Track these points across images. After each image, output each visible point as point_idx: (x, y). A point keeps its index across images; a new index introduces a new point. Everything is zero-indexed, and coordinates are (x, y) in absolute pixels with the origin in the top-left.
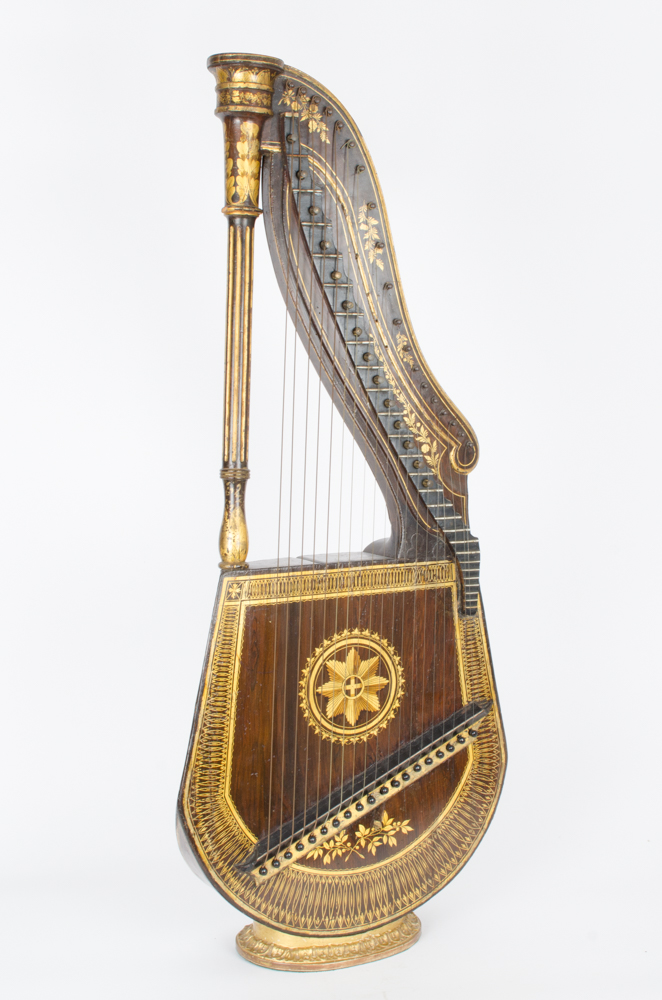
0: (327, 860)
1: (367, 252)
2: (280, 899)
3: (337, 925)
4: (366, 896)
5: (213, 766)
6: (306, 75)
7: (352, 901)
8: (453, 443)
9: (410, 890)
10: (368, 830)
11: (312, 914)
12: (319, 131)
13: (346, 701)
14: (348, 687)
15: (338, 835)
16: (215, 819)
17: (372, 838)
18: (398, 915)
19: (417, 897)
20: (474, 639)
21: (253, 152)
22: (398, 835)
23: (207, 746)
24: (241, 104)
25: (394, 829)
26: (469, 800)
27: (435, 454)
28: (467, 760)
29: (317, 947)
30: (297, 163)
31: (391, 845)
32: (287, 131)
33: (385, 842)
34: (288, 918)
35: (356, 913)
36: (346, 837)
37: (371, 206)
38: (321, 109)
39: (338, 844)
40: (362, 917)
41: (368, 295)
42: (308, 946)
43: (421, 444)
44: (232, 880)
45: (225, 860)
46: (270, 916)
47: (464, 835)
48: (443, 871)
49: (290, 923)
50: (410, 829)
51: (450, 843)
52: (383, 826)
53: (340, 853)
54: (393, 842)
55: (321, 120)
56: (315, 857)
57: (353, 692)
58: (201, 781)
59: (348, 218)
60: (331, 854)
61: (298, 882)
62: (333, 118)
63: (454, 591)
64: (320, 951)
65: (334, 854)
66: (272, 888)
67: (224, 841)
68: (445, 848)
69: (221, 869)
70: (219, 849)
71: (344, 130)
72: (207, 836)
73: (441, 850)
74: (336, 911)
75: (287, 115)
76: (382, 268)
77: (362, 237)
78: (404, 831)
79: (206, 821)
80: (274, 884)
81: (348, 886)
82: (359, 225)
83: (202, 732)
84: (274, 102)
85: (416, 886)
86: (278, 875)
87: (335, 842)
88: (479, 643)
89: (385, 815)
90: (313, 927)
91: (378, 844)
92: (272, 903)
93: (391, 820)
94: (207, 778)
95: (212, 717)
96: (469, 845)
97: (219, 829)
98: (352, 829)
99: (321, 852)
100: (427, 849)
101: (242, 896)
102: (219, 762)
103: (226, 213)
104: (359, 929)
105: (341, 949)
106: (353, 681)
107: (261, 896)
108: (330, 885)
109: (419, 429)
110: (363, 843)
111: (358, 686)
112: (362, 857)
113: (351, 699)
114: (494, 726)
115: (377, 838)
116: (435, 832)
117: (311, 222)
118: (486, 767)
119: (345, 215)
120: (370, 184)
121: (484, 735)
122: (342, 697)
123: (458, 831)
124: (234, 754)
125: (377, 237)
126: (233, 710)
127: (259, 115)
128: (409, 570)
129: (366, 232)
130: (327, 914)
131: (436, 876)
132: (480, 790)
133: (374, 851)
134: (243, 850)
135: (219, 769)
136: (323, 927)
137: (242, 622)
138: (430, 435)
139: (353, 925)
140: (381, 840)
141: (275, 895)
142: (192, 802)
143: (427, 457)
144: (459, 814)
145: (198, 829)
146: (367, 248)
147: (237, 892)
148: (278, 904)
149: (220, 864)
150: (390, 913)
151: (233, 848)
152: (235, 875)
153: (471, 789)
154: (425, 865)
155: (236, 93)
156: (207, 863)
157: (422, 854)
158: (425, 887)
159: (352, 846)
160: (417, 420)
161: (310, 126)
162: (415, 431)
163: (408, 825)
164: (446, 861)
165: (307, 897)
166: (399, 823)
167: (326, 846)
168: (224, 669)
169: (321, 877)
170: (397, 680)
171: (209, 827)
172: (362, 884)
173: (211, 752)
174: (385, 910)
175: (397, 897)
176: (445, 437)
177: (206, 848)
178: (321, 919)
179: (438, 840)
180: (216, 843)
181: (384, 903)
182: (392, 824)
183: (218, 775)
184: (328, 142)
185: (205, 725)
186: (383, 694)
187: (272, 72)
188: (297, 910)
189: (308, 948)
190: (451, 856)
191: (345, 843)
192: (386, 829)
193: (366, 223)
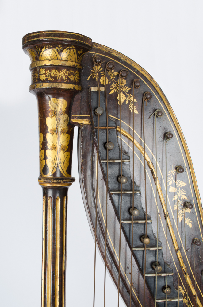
1: (176, 212)
6: (114, 51)
12: (127, 102)
21: (62, 125)
24: (47, 81)
30: (104, 134)
32: (94, 104)
37: (179, 169)
38: (130, 82)
41: (177, 251)
55: (130, 92)
59: (158, 182)
62: (141, 90)
71: (152, 100)
75: (93, 89)
76: (190, 225)
77: (171, 198)
82: (168, 187)
84: (83, 78)
103: (40, 184)
117: (119, 190)
119: (155, 179)
120: (178, 149)
125: (185, 198)
127: (66, 90)
129: (175, 194)
146: (176, 208)
155: (43, 71)
161: (118, 98)
184: (136, 112)
187: (78, 49)
193: (176, 186)
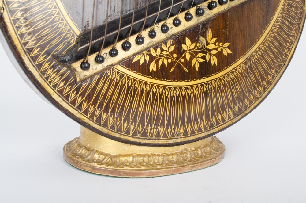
0: (153, 67)
2: (103, 100)
3: (158, 135)
9: (224, 110)
10: (193, 45)
11: (134, 121)
15: (166, 42)
17: (196, 53)
19: (229, 117)
22: (219, 55)
25: (217, 49)
26: (278, 37)
29: (138, 155)
31: (213, 64)
33: (208, 59)
34: (111, 121)
35: (177, 125)
36: (172, 48)
39: (164, 53)
40: (182, 130)
42: (129, 153)
44: (49, 71)
45: (42, 47)
46: (92, 117)
47: (271, 68)
48: (251, 96)
49: (112, 127)
50: (230, 52)
51: (259, 72)
52: (208, 44)
53: (166, 63)
54: (214, 61)
56: (142, 62)
60: (157, 62)
61: (123, 86)
64: (140, 159)
65: (160, 63)
66: (95, 88)
67: (41, 24)
68: (255, 76)
69: (37, 56)
70: (34, 32)
72: (19, 14)
73: (252, 77)
74: (158, 120)
78: (225, 53)
80: (97, 84)
81: (172, 98)
85: (230, 107)
86: (102, 73)
87: (162, 50)
89: (210, 34)
90: (135, 134)
91: (201, 60)
92: (95, 104)
93: (215, 39)
96: (273, 77)
98: (179, 40)
99: (148, 58)
100: (241, 74)
101: (61, 92)
104: (179, 140)
105: (161, 158)
107: (82, 95)
108: (154, 94)
110: (188, 57)
112: (186, 70)
115: (200, 55)
116: (249, 59)
123: (267, 62)
130: (150, 123)
131: (246, 101)
133: (197, 67)
134: (64, 39)
136: (144, 135)
139: (173, 136)
140: (204, 57)
141: (98, 97)
144: (269, 47)
147: (55, 86)
149: (36, 51)
150: (206, 129)
151: (52, 35)
152: (53, 67)
153: (280, 27)
154: (238, 89)
156: (19, 47)
157: (237, 78)
158: (236, 109)
159: (178, 58)
163: (228, 47)
164: (255, 88)
165: (131, 102)
166: (221, 44)
167: (153, 52)
169: (146, 84)
172: (184, 97)
174: (202, 125)
175: (213, 115)
177: (18, 28)
178: (143, 126)
179: (250, 68)
180: (31, 24)
181: (202, 119)
182: (215, 44)
188: (120, 115)
189: (129, 155)
190: (259, 84)
191: (172, 53)
192: (209, 47)
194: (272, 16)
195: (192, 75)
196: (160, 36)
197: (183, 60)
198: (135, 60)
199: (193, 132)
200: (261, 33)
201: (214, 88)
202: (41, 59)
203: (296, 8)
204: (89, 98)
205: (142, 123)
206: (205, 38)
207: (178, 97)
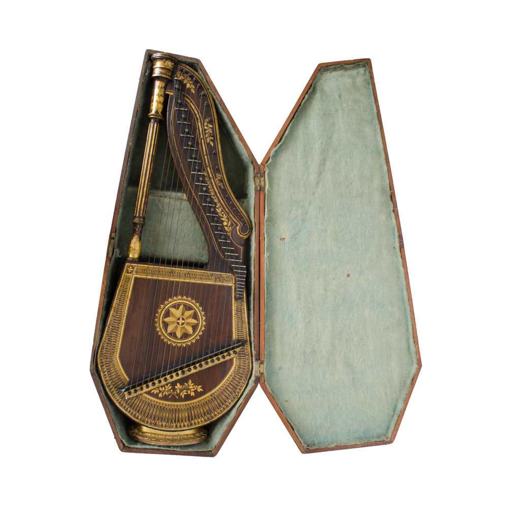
0: (160, 395)
1: (206, 138)
2: (137, 408)
3: (162, 426)
4: (177, 415)
5: (112, 343)
7: (170, 416)
8: (238, 223)
10: (181, 386)
11: (151, 418)
12: (190, 88)
13: (177, 327)
14: (178, 321)
15: (167, 385)
16: (111, 366)
17: (183, 390)
18: (192, 427)
19: (202, 422)
20: (241, 311)
21: (161, 94)
22: (196, 391)
23: (111, 334)
25: (194, 389)
26: (232, 383)
27: (230, 227)
28: (233, 365)
33: (189, 393)
34: (140, 417)
35: (172, 422)
36: (170, 387)
39: (166, 389)
40: (174, 425)
42: (150, 432)
43: (224, 221)
44: (116, 394)
45: (114, 385)
46: (132, 414)
47: (228, 398)
48: (216, 412)
49: (140, 420)
50: (202, 390)
52: (189, 386)
53: (167, 394)
54: (193, 394)
55: (192, 84)
56: (155, 393)
57: (181, 324)
58: (106, 348)
60: (162, 393)
61: (146, 402)
63: (233, 288)
64: (153, 435)
65: (164, 394)
66: (134, 402)
67: (114, 377)
68: (218, 402)
69: (111, 388)
70: (111, 380)
72: (106, 373)
73: (216, 403)
74: (162, 419)
76: (212, 145)
77: (205, 132)
78: (199, 390)
79: (107, 366)
80: (135, 401)
81: (169, 409)
82: (204, 127)
83: (109, 327)
85: (202, 416)
86: (137, 396)
87: (165, 388)
88: (243, 314)
89: (190, 382)
90: (151, 424)
91: (186, 393)
92: (133, 409)
93: (193, 384)
94: (109, 348)
95: (114, 322)
96: (230, 403)
97: (112, 371)
98: (174, 384)
99: (158, 391)
100: (209, 401)
101: (120, 403)
102: (116, 342)
104: (172, 429)
105: (164, 437)
106: (181, 319)
107: (128, 405)
108: (161, 407)
109: (223, 215)
110: (178, 392)
111: (183, 321)
112: (177, 398)
113: (180, 327)
114: (247, 352)
115: (186, 391)
116: (214, 394)
117: (181, 121)
118: (242, 370)
119: (198, 122)
121: (242, 355)
122: (175, 325)
123: (225, 396)
124: (122, 340)
125: (211, 132)
126: (124, 320)
127: (164, 78)
128: (212, 275)
129: (207, 130)
130: (158, 419)
132: (237, 379)
133: (183, 396)
134: (122, 382)
135: (115, 345)
136: (155, 425)
137: (132, 283)
138: (227, 218)
139: (170, 427)
140: (187, 392)
141: (135, 406)
142: (101, 357)
143: (226, 228)
144: (226, 388)
145: (103, 369)
146: (206, 136)
147: (117, 400)
148: (136, 410)
149: (111, 387)
150: (188, 426)
151: (118, 381)
152: (117, 393)
153: (233, 378)
154: (207, 408)
156: (105, 384)
157: (206, 402)
158: (206, 418)
159: (173, 392)
160: (222, 211)
162: (221, 215)
163: (201, 388)
164: (218, 408)
165: (149, 410)
166: (196, 386)
167: (160, 389)
168: (122, 302)
169: (157, 402)
170: (202, 322)
171: (108, 369)
172: (176, 410)
173: (112, 337)
174: (186, 424)
175: (192, 419)
176: (235, 220)
177: (105, 378)
178: (155, 421)
179: (215, 398)
180: (110, 377)
181: (186, 421)
182: (193, 386)
183: (114, 347)
184: (194, 92)
185: (110, 324)
186: (195, 327)
187: (172, 62)
188: (144, 415)
190: (220, 406)
191: (170, 390)
192: (190, 388)
193: (207, 126)
194: (228, 373)
195: (180, 400)
196: (163, 383)
197: (175, 393)
198: (152, 392)
199: (180, 427)
200: (221, 381)
201: (193, 407)
202: (113, 389)
203: (244, 369)
204: (131, 406)
205: (154, 419)
206: (188, 383)
207: (173, 410)
